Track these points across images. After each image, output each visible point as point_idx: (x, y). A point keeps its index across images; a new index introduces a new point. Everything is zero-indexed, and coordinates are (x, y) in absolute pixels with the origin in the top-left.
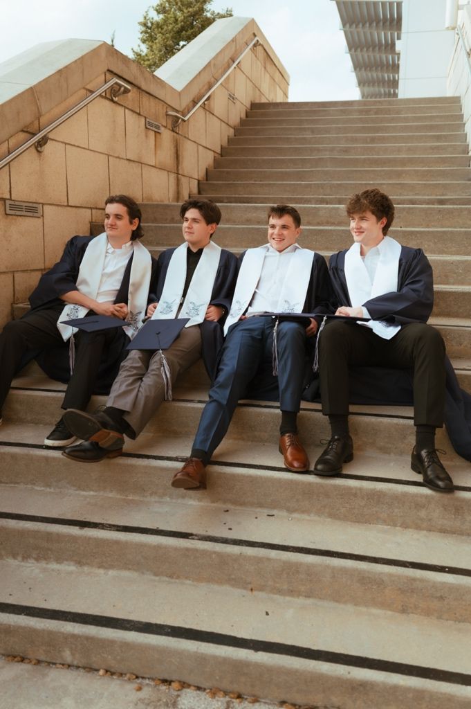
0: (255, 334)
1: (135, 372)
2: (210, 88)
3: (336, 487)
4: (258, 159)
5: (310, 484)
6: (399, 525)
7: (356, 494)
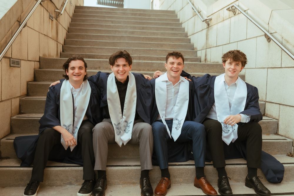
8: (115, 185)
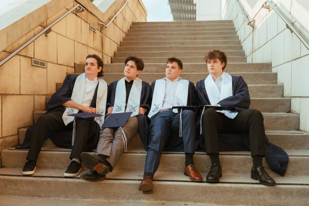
0: (167, 119)
1: (108, 138)
2: (115, 14)
3: (218, 188)
4: (140, 47)
5: (205, 187)
6: (250, 204)
7: (228, 190)
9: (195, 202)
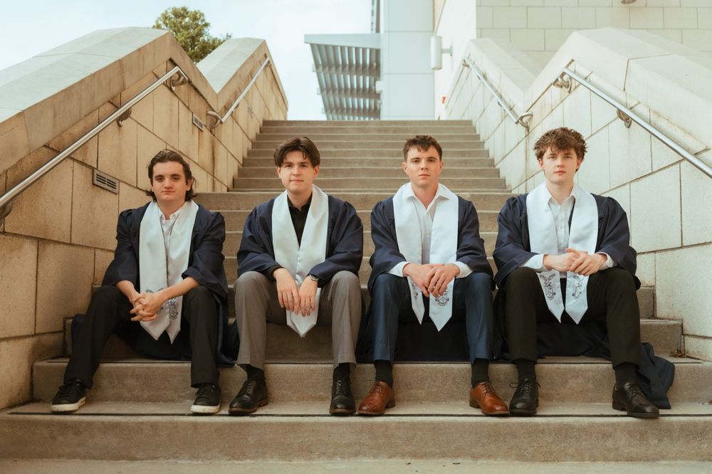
6: (587, 458)
8: (282, 401)
9: (475, 457)
